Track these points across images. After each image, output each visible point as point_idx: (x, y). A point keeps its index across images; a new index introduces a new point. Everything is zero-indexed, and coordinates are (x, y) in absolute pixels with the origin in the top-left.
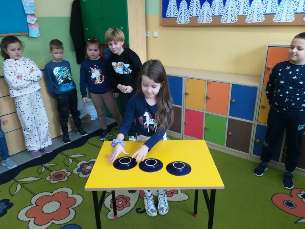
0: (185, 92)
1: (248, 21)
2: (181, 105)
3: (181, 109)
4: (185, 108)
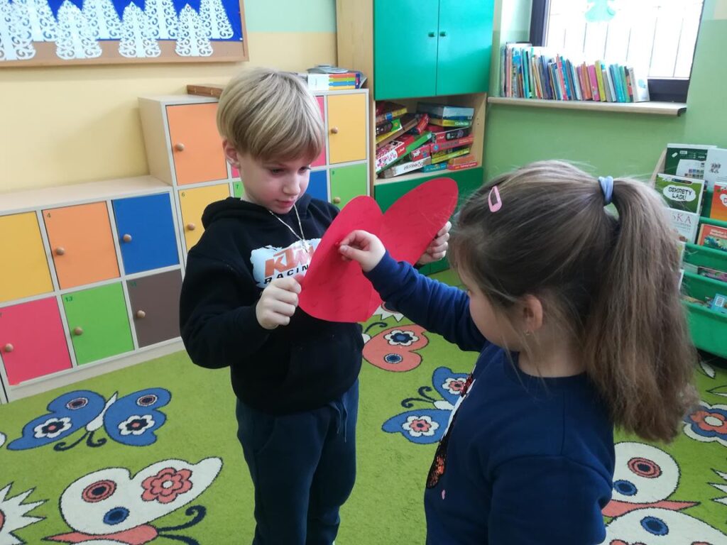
1: (63, 55)
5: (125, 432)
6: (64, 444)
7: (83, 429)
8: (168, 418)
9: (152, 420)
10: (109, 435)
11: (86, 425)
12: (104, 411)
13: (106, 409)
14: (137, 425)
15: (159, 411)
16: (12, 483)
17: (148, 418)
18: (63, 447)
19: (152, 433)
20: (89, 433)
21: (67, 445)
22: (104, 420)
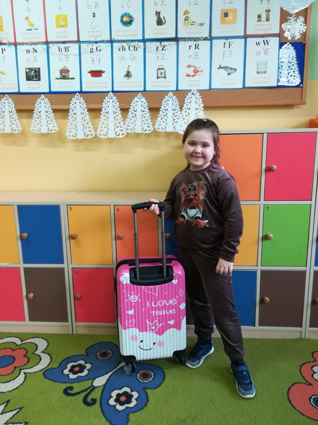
0: (67, 235)
2: (63, 263)
3: (62, 270)
4: (71, 266)
5: (112, 402)
6: (71, 388)
7: (91, 381)
8: (148, 405)
9: (136, 399)
10: (101, 399)
11: (95, 378)
12: (114, 371)
13: (116, 369)
14: (123, 399)
15: (146, 393)
16: (21, 408)
17: (135, 395)
18: (69, 391)
19: (128, 415)
20: (92, 388)
21: (73, 392)
22: (108, 380)
